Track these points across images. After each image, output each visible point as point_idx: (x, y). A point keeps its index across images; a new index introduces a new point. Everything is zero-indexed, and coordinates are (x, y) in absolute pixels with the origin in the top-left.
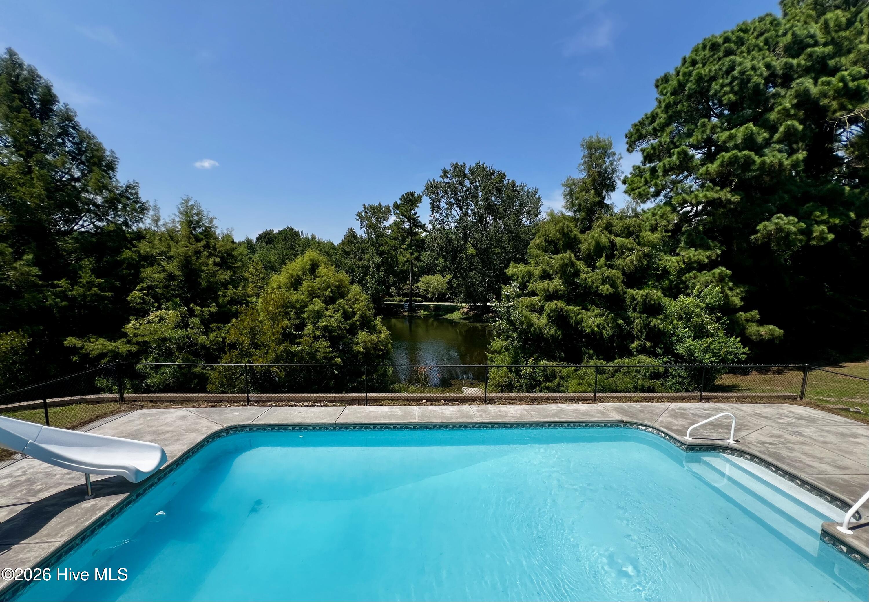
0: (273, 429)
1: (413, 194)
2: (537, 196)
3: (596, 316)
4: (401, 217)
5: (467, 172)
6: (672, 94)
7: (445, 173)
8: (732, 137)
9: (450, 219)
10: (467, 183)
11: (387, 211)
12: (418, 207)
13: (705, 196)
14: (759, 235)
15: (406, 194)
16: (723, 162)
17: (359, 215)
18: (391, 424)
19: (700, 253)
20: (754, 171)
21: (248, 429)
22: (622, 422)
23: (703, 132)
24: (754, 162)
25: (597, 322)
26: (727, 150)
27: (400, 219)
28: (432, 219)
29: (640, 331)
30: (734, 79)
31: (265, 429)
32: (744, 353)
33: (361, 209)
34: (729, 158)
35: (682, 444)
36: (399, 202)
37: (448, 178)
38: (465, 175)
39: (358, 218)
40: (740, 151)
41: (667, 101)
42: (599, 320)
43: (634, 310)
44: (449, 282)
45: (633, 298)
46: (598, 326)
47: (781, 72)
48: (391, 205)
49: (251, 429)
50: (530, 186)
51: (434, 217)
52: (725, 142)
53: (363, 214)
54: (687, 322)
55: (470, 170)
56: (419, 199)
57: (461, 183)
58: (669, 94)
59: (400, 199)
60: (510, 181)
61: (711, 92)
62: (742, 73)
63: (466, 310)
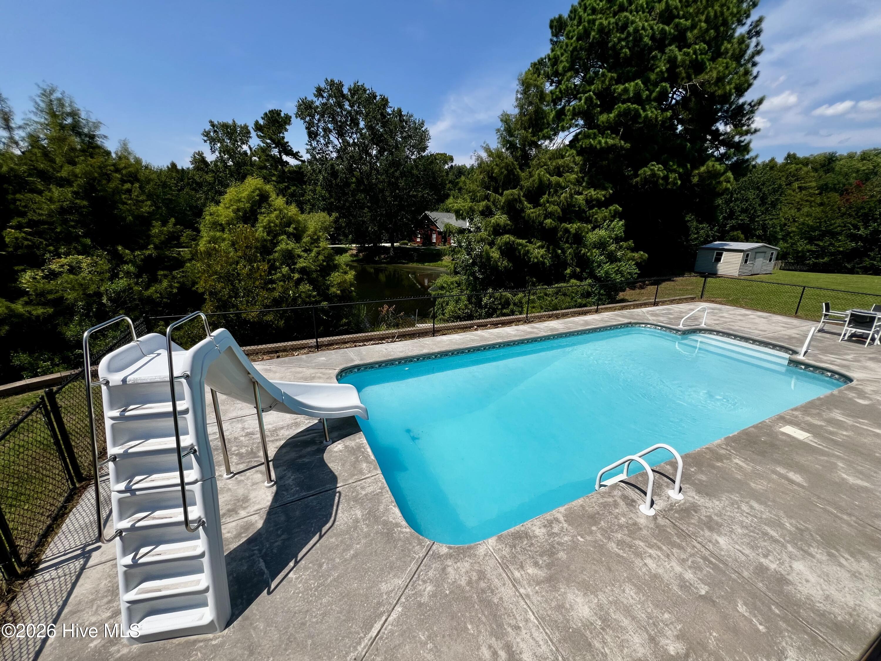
0: (380, 366)
1: (278, 113)
2: (423, 129)
3: (539, 248)
4: (269, 141)
5: (345, 91)
6: (578, 39)
7: (319, 92)
8: (626, 90)
9: (331, 148)
10: (347, 106)
11: (245, 133)
12: (286, 130)
13: (606, 143)
14: (638, 179)
15: (270, 112)
16: (619, 112)
17: (206, 134)
18: (481, 346)
19: (598, 193)
20: (640, 123)
21: (356, 370)
22: (630, 323)
23: (603, 82)
24: (640, 115)
25: (541, 253)
26: (624, 102)
27: (267, 143)
28: (309, 147)
29: (572, 259)
30: (629, 34)
31: (372, 367)
32: (636, 273)
33: (208, 127)
34: (625, 109)
35: (677, 331)
36: (261, 122)
37: (323, 97)
38: (343, 96)
39: (206, 138)
40: (632, 104)
41: (574, 45)
42: (542, 251)
43: (567, 242)
44: (336, 221)
45: (567, 231)
46: (542, 256)
47: (659, 36)
48: (251, 126)
49: (359, 370)
50: (417, 117)
51: (311, 145)
52: (620, 94)
53: (212, 134)
54: (602, 251)
55: (350, 90)
56: (287, 120)
57: (341, 106)
58: (574, 38)
59: (262, 118)
60: (396, 109)
61: (610, 45)
62: (636, 31)
63: (355, 252)
